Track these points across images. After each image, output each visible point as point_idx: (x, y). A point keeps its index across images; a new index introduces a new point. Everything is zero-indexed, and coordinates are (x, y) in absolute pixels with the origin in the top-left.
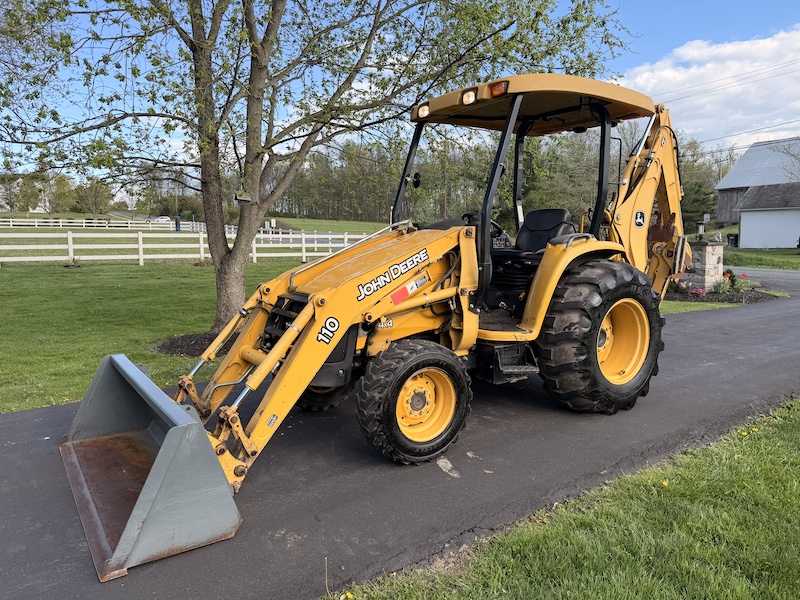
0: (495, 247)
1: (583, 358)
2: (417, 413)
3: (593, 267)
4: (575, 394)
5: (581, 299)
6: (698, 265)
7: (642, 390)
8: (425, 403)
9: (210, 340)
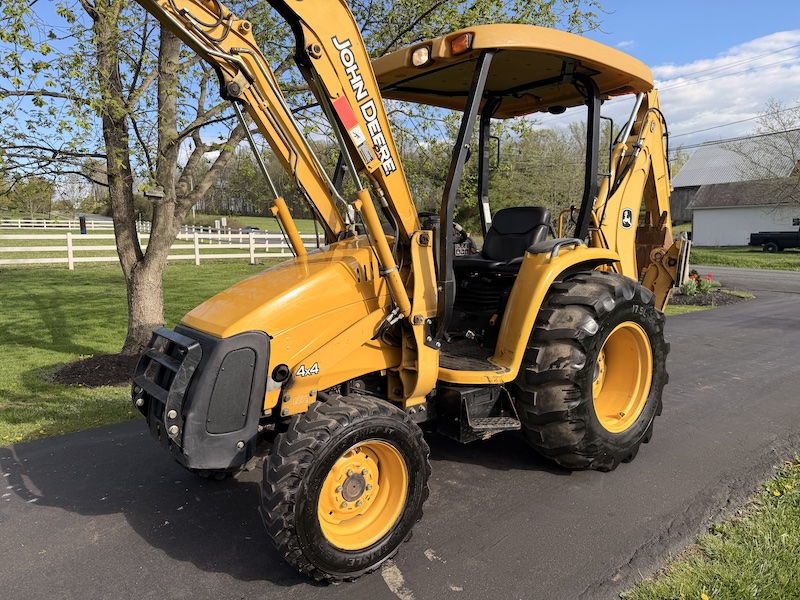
0: (458, 254)
2: (351, 504)
3: (583, 282)
5: (571, 325)
8: (364, 487)
9: (119, 364)
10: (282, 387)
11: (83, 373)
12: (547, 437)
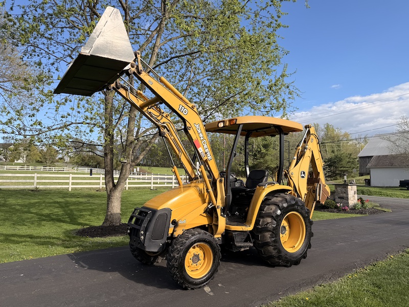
0: (236, 186)
1: (273, 239)
2: (195, 264)
3: (277, 197)
4: (271, 257)
5: (272, 211)
6: (345, 195)
7: (304, 255)
8: (199, 260)
9: (102, 229)
10: (174, 227)
11: (88, 232)
12: (264, 252)
